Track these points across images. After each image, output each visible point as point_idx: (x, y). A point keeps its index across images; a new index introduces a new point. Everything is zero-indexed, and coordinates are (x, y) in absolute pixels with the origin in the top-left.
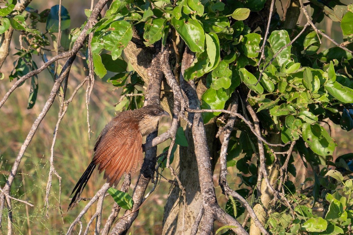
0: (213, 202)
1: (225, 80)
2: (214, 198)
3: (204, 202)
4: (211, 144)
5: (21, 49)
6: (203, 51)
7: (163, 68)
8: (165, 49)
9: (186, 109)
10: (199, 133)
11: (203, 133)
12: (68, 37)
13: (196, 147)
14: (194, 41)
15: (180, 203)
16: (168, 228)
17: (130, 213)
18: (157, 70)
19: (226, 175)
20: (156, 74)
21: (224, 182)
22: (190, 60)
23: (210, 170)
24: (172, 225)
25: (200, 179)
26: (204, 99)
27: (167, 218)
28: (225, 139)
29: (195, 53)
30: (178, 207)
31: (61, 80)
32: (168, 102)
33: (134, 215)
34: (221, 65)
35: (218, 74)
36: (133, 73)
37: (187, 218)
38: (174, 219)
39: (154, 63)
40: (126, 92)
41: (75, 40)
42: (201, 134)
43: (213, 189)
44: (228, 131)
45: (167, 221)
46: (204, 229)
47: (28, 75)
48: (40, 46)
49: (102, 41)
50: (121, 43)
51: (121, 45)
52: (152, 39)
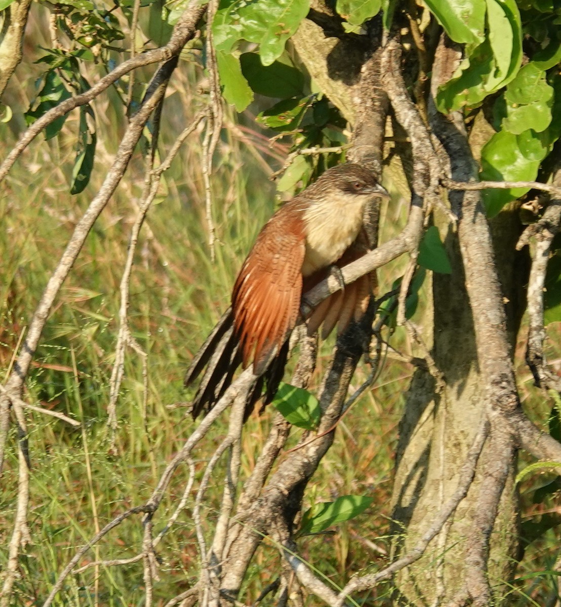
0: (512, 406)
1: (537, 111)
2: (514, 397)
3: (490, 406)
4: (508, 268)
5: (54, 48)
6: (482, 40)
7: (386, 82)
8: (391, 37)
9: (444, 182)
10: (476, 239)
11: (486, 240)
12: (161, 14)
13: (468, 274)
14: (459, 16)
15: (435, 411)
16: (407, 474)
17: (314, 438)
18: (375, 90)
19: (542, 341)
20: (373, 99)
21: (537, 357)
22: (452, 64)
23: (505, 328)
24: (416, 466)
25: (480, 350)
26: (488, 158)
27: (404, 449)
28: (540, 253)
29: (464, 44)
30: (432, 422)
31: (145, 119)
32: (404, 169)
33: (323, 443)
34: (525, 74)
35: (519, 95)
36: (319, 98)
37: (454, 449)
38: (421, 450)
39: (367, 73)
40: (302, 146)
41: (177, 20)
42: (480, 242)
43: (510, 375)
44: (546, 233)
45: (405, 456)
46: (490, 471)
47: (64, 108)
48: (100, 41)
49: (238, 20)
50: (283, 25)
51: (282, 28)
52: (358, 14)
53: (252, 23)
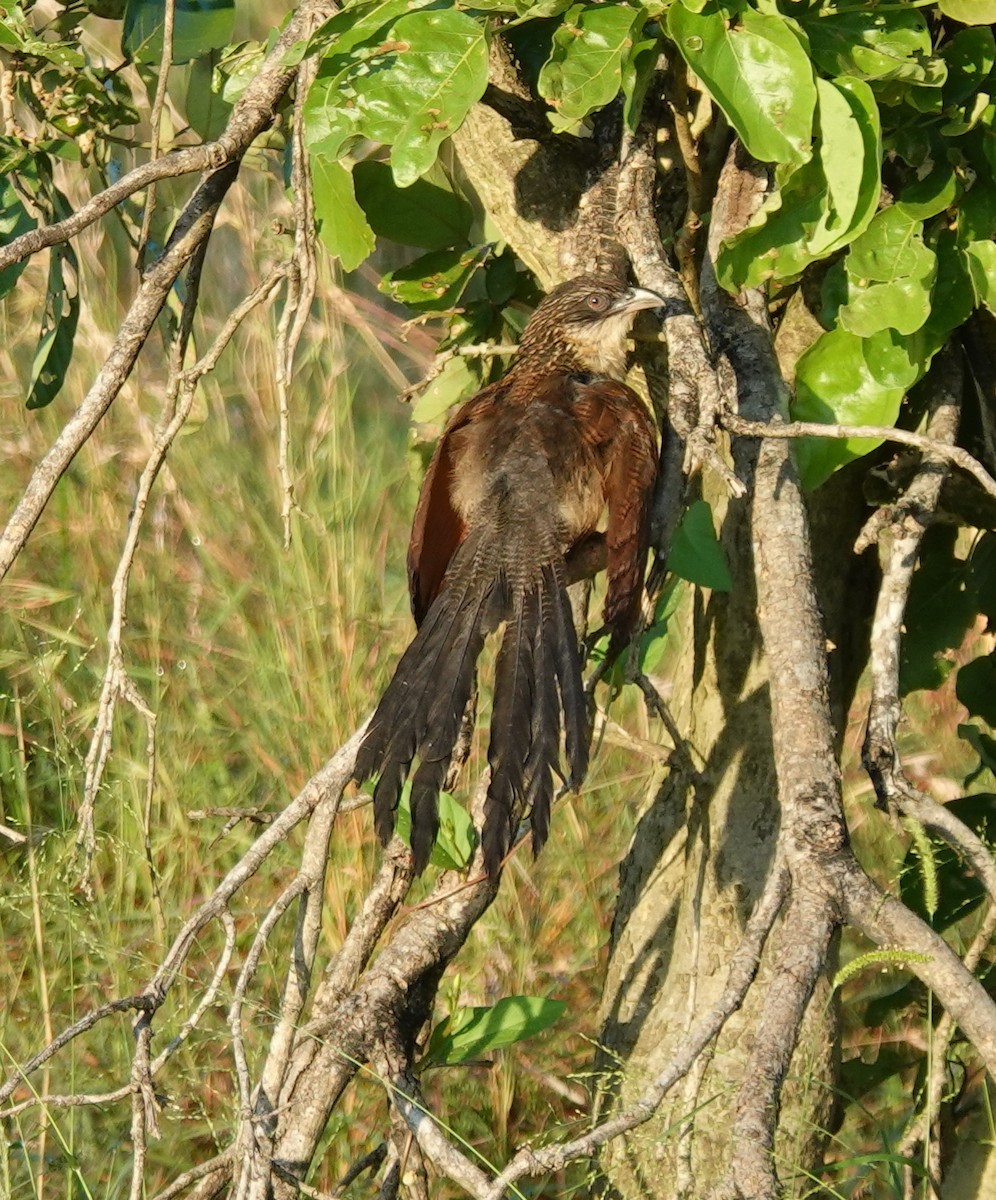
0: (832, 845)
1: (903, 294)
2: (837, 827)
3: (793, 841)
4: (838, 584)
5: (8, 133)
6: (807, 158)
7: (624, 229)
8: (636, 143)
9: (724, 421)
10: (780, 528)
11: (799, 532)
12: (211, 81)
13: (761, 593)
14: (766, 111)
15: (688, 846)
16: (631, 960)
17: (462, 885)
18: (603, 242)
19: (894, 725)
20: (598, 259)
21: (883, 754)
22: (749, 200)
23: (825, 698)
24: (649, 946)
25: (777, 736)
26: (808, 379)
27: (628, 913)
28: (897, 560)
29: (774, 164)
30: (682, 866)
31: (171, 275)
32: (650, 390)
33: (477, 896)
34: (885, 225)
35: (871, 264)
36: (499, 252)
37: (720, 918)
38: (659, 918)
39: (589, 209)
40: (462, 339)
41: (239, 94)
42: (787, 535)
43: (832, 785)
44: (911, 523)
45: (630, 927)
46: (787, 964)
47: (20, 248)
48: (94, 126)
49: (353, 100)
50: (437, 112)
51: (435, 118)
52: (577, 99)
53: (380, 106)
